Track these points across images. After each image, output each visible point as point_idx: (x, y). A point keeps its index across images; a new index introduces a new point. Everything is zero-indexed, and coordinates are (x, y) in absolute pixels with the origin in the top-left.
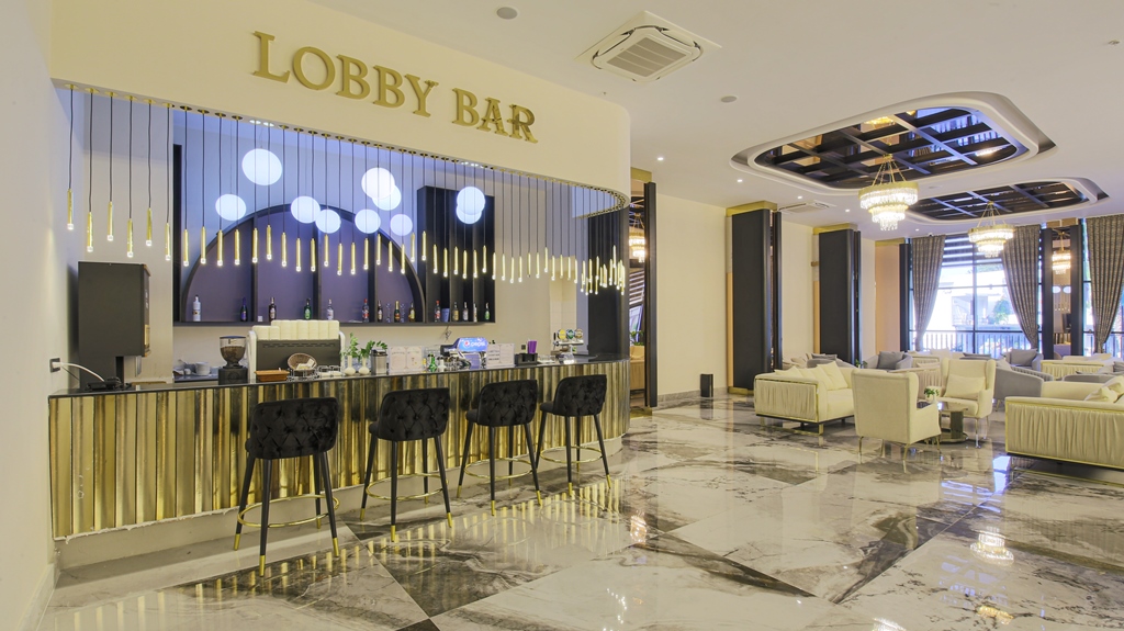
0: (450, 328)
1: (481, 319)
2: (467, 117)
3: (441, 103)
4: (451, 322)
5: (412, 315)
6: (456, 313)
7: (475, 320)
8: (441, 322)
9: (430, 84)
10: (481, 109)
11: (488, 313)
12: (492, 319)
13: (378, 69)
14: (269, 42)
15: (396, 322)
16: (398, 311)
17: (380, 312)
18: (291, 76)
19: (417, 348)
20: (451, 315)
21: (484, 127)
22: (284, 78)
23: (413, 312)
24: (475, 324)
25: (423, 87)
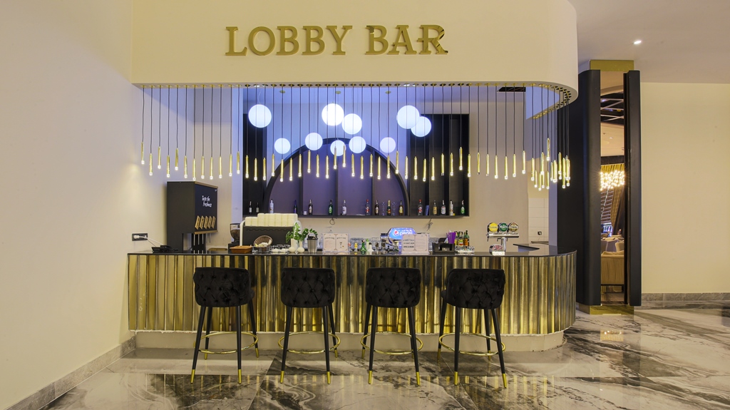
0: (433, 220)
1: (458, 214)
2: (377, 46)
3: (356, 41)
4: (430, 215)
5: (401, 211)
6: (435, 209)
7: (452, 214)
8: (423, 215)
9: (345, 28)
10: (391, 37)
11: (463, 209)
12: (467, 214)
13: (305, 28)
14: (235, 32)
15: (388, 216)
16: (390, 207)
17: (377, 208)
18: (248, 52)
19: (344, 236)
20: (432, 210)
21: (394, 52)
22: (243, 53)
23: (401, 208)
24: (452, 217)
25: (339, 32)
